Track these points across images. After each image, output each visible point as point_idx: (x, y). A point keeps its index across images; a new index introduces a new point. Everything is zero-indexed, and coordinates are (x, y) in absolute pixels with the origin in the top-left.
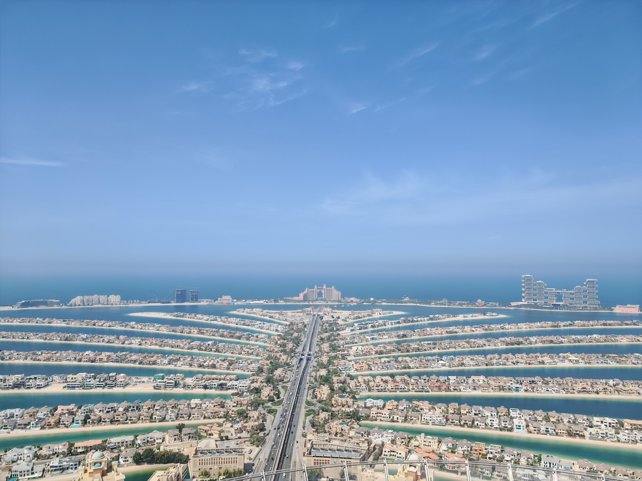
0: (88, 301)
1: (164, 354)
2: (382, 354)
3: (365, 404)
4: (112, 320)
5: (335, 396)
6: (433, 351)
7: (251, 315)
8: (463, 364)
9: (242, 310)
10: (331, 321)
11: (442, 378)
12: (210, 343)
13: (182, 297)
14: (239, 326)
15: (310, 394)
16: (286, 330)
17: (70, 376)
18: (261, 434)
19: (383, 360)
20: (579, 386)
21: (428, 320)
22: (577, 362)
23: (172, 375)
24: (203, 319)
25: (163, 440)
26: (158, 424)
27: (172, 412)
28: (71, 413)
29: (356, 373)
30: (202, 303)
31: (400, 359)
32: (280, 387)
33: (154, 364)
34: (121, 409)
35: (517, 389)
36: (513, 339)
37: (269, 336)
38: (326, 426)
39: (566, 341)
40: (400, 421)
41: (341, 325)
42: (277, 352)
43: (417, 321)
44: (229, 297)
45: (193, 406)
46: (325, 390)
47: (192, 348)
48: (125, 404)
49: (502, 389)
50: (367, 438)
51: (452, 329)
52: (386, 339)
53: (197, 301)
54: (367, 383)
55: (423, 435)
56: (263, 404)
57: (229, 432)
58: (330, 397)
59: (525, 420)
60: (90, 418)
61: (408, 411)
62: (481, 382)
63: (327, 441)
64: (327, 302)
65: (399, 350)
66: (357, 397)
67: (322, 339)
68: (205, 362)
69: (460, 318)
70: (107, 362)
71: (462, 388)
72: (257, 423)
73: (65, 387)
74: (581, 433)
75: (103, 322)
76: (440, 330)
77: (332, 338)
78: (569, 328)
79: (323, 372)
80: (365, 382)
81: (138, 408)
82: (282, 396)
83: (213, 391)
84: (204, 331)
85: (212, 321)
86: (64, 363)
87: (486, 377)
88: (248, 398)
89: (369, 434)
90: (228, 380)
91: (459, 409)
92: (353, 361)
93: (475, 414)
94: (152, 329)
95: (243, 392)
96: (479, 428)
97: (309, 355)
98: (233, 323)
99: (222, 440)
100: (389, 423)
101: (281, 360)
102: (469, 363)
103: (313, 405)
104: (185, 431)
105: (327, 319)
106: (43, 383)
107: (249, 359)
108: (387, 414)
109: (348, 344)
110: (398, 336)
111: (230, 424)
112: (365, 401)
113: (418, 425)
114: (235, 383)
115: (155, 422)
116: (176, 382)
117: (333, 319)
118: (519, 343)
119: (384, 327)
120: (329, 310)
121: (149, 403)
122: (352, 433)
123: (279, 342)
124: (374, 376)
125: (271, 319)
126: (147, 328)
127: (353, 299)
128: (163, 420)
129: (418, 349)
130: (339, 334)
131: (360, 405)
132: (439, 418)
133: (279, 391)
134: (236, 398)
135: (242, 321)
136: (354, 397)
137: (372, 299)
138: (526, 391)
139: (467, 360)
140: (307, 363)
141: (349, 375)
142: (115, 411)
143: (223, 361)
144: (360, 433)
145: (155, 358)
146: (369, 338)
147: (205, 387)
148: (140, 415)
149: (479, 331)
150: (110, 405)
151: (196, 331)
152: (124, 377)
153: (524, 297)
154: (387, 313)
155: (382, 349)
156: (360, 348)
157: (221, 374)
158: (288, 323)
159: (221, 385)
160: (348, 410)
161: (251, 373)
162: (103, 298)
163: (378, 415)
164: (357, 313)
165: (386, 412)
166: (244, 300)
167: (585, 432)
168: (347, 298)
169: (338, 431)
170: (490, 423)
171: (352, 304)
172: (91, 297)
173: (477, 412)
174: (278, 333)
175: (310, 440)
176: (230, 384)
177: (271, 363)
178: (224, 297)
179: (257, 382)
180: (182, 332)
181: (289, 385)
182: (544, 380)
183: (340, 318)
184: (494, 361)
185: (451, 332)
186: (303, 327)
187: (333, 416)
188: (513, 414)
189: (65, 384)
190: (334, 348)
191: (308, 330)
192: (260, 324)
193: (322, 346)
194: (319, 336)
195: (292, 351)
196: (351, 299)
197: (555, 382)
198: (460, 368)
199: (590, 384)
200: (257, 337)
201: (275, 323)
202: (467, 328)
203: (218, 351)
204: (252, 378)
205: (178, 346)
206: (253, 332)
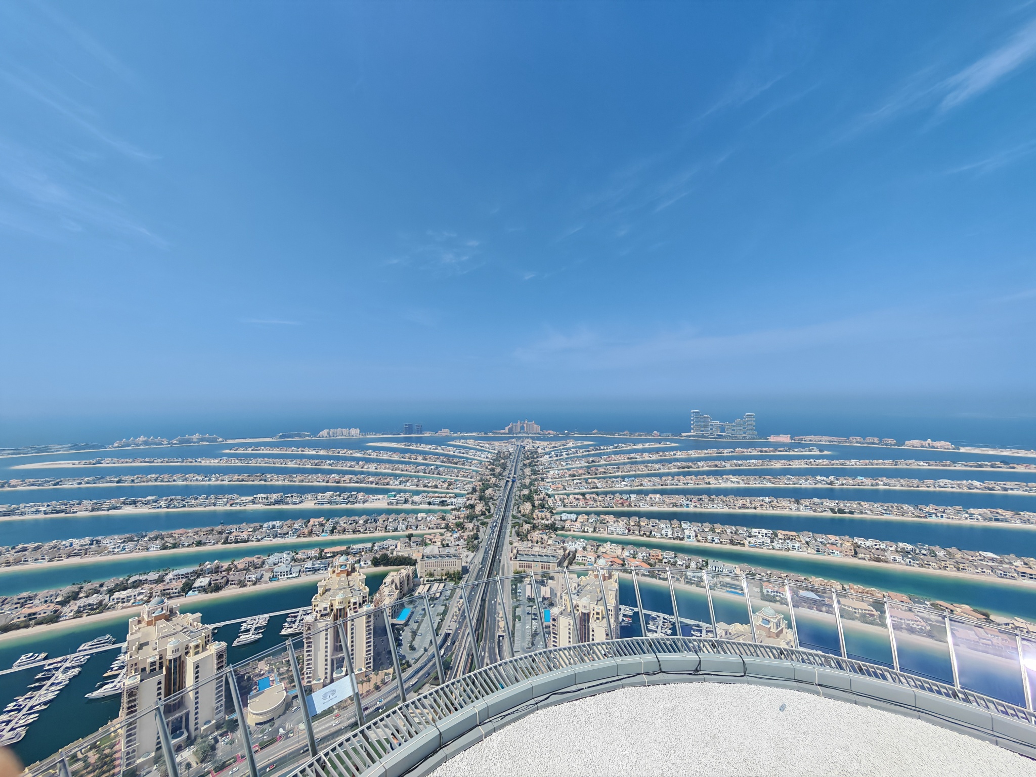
0: (333, 433)
1: (396, 476)
2: (574, 477)
3: (561, 517)
4: (353, 449)
5: (536, 511)
6: (617, 474)
7: (465, 445)
8: (642, 485)
9: (458, 440)
10: (532, 450)
11: (625, 497)
12: (432, 467)
13: (409, 430)
14: (455, 454)
15: (516, 510)
16: (495, 457)
17: (320, 495)
18: (476, 542)
19: (575, 482)
20: (740, 503)
21: (613, 448)
22: (738, 482)
23: (402, 494)
24: (427, 448)
25: (396, 547)
26: (391, 534)
27: (403, 524)
28: (321, 525)
29: (553, 492)
30: (425, 435)
31: (590, 481)
32: (490, 504)
33: (387, 485)
34: (361, 522)
35: (687, 506)
36: (684, 464)
37: (481, 462)
38: (529, 535)
39: (728, 466)
40: (590, 531)
41: (540, 453)
42: (487, 475)
43: (604, 449)
44: (447, 430)
45: (420, 519)
46: (527, 507)
47: (418, 472)
48: (364, 517)
49: (675, 505)
50: (562, 545)
51: (632, 455)
52: (578, 464)
53: (421, 433)
54: (562, 500)
55: (609, 543)
56: (477, 517)
57: (449, 540)
58: (532, 511)
59: (695, 531)
60: (336, 529)
61: (596, 523)
62: (657, 499)
63: (529, 548)
64: (529, 435)
65: (589, 473)
66: (554, 511)
67: (525, 465)
68: (429, 483)
69: (640, 446)
70: (350, 483)
71: (641, 504)
72: (472, 533)
73: (315, 504)
74: (742, 542)
75: (346, 450)
76: (623, 456)
77: (533, 464)
78: (731, 454)
79: (526, 492)
80: (560, 500)
81: (376, 521)
82: (492, 511)
83: (436, 507)
84: (428, 458)
85: (434, 449)
86: (315, 483)
87: (662, 495)
88: (465, 512)
89: (564, 542)
90: (448, 498)
91: (639, 522)
92: (550, 483)
93: (653, 526)
94: (385, 457)
95: (460, 508)
96: (655, 537)
97: (514, 478)
98: (451, 451)
99: (443, 546)
100: (581, 533)
101: (491, 482)
102: (647, 484)
103: (519, 518)
104: (413, 539)
105: (529, 448)
106: (298, 500)
107: (465, 481)
108: (579, 525)
109: (546, 468)
110: (588, 462)
111: (450, 534)
113: (605, 535)
114: (454, 500)
115: (389, 532)
116: (405, 499)
118: (688, 467)
119: (576, 455)
120: (530, 441)
121: (384, 517)
122: (550, 542)
123: (489, 467)
124: (568, 495)
125: (482, 448)
126: (381, 455)
127: (551, 432)
128: (396, 530)
129: (605, 473)
130: (538, 461)
131: (557, 519)
132: (622, 529)
133: (490, 507)
134: (455, 513)
136: (551, 512)
137: (566, 431)
138: (695, 507)
139: (645, 481)
140: (512, 485)
141: (547, 494)
142: (357, 523)
143: (443, 482)
144: (557, 542)
145: (388, 480)
146: (564, 464)
147: (429, 503)
148: (377, 526)
149: (655, 457)
150: (353, 518)
151: (421, 458)
152: (363, 496)
153: (693, 429)
154: (579, 443)
155: (574, 472)
156: (556, 472)
157: (442, 493)
158: (496, 452)
159: (443, 502)
160: (547, 522)
161: (466, 492)
162: (345, 431)
163: (572, 526)
164: (553, 443)
165: (578, 524)
166: (460, 433)
167: (745, 541)
168: (545, 431)
169: (539, 540)
170: (665, 533)
171: (550, 436)
172: (336, 430)
173: (654, 525)
174: (488, 460)
175: (515, 547)
176: (449, 501)
177: (483, 484)
178: (444, 430)
179: (471, 499)
180: (410, 459)
181: (497, 502)
182: (710, 497)
183: (539, 448)
184: (668, 482)
185: (631, 458)
186: (509, 455)
187: (534, 527)
188: (684, 526)
189: (316, 501)
190: (534, 472)
191: (513, 458)
192: (473, 452)
193: (525, 471)
194: (522, 462)
195: (500, 474)
196: (549, 431)
197: (719, 500)
198: (639, 488)
199: (748, 500)
200: (471, 463)
201: (485, 451)
202: (645, 455)
203: (440, 474)
204: (467, 496)
205: (407, 470)
206: (467, 458)
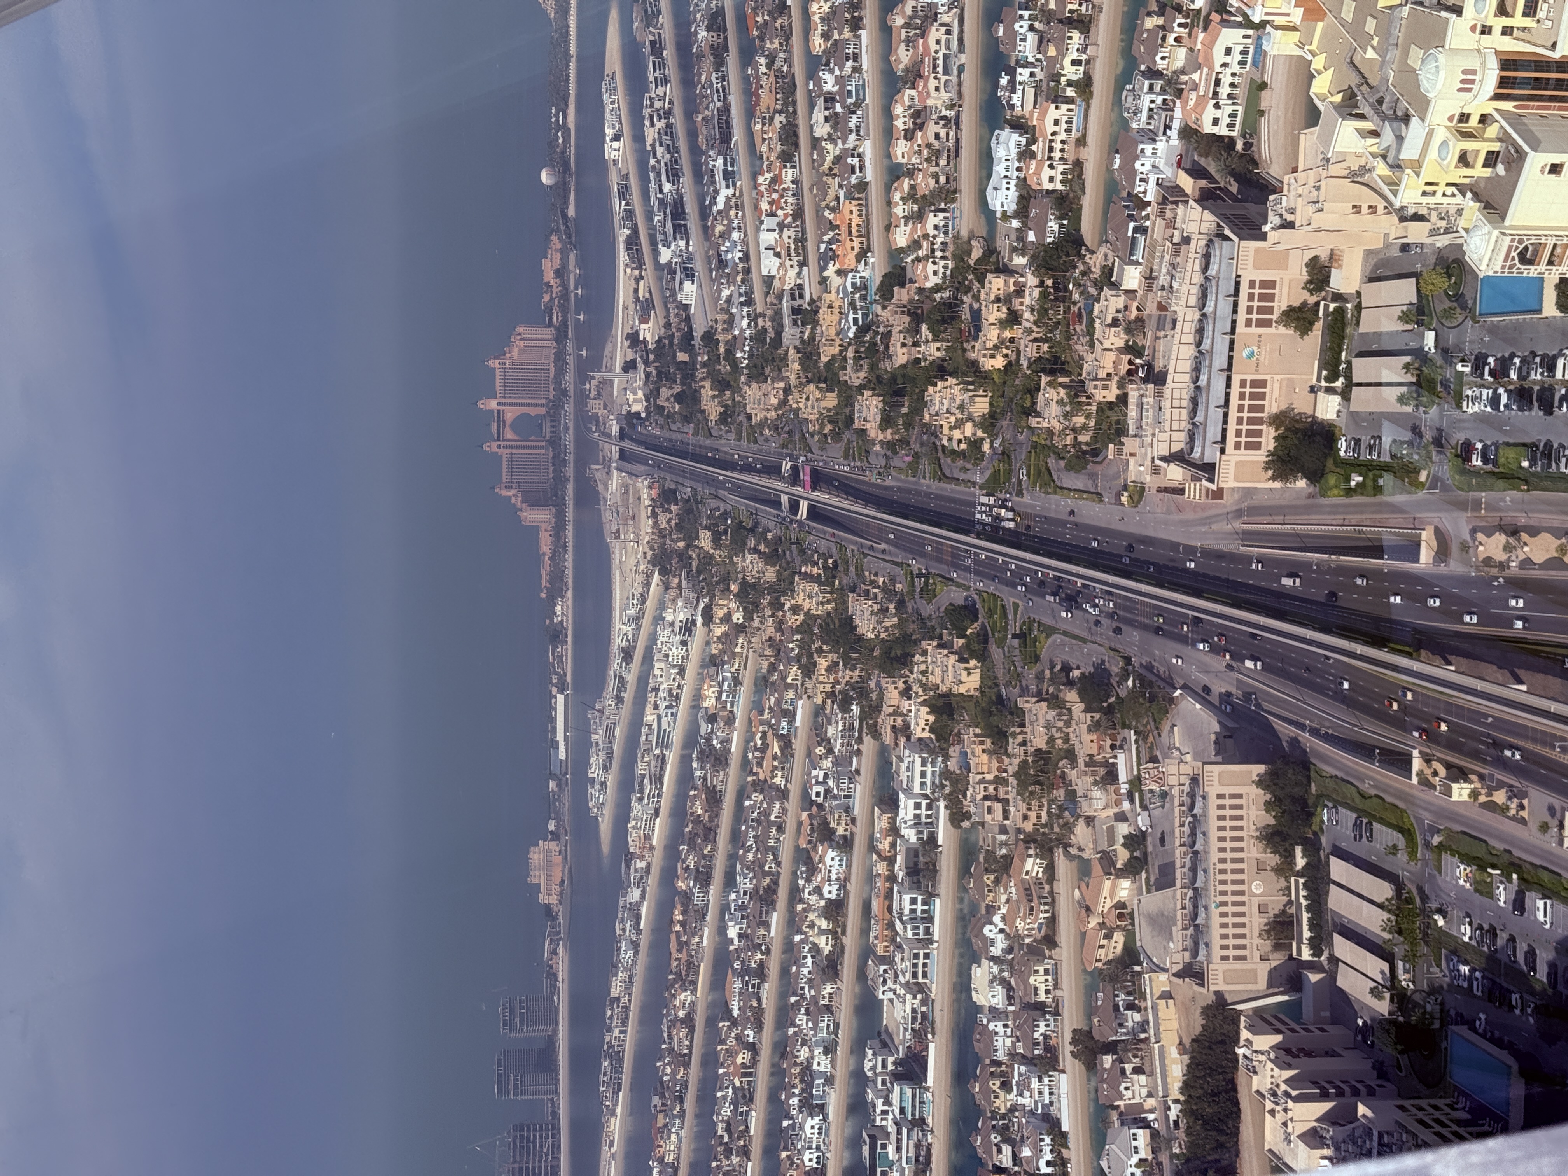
1: (778, 1136)
2: (796, 135)
3: (1009, 214)
5: (971, 355)
7: (617, 748)
9: (594, 791)
10: (648, 375)
12: (733, 932)
14: (665, 804)
15: (965, 470)
16: (684, 583)
18: (1124, 688)
19: (822, 129)
23: (870, 1096)
24: (629, 967)
25: (1142, 1119)
27: (1023, 1088)
29: (876, 256)
30: (562, 976)
31: (818, 45)
32: (929, 609)
37: (713, 662)
38: (1096, 396)
41: (668, 325)
42: (780, 626)
44: (536, 856)
45: (1001, 995)
46: (947, 403)
47: (759, 1012)
50: (1153, 208)
53: (552, 1001)
54: (919, 207)
56: (998, 684)
57: (1110, 831)
58: (975, 377)
63: (1158, 394)
64: (565, 392)
66: (978, 253)
67: (725, 417)
68: (814, 948)
72: (1078, 708)
77: (725, 368)
79: (869, 410)
80: (918, 217)
82: (966, 599)
83: (943, 909)
84: (683, 956)
85: (638, 923)
88: (971, 750)
89: (1138, 202)
90: (893, 845)
92: (825, 274)
95: (947, 774)
98: (649, 830)
100: (1095, 103)
101: (815, 607)
103: (1005, 455)
104: (1104, 1029)
105: (640, 394)
107: (807, 751)
108: (1053, 113)
109: (749, 294)
110: (719, 51)
111: (1081, 828)
112: (998, 215)
114: (907, 809)
116: (899, 1076)
117: (641, 367)
122: (1133, 277)
123: (738, 618)
125: (638, 656)
127: (549, 266)
128: (1056, 1126)
130: (707, 337)
131: (1015, 239)
133: (947, 612)
134: (972, 805)
135: (642, 791)
136: (980, 269)
137: (545, 177)
140: (832, 486)
141: (886, 292)
143: (812, 870)
144: (1134, 238)
146: (724, 193)
147: (923, 943)
151: (685, 997)
155: (772, 133)
156: (768, 238)
157: (870, 877)
158: (657, 577)
159: (913, 871)
160: (1031, 296)
161: (867, 740)
163: (1057, 155)
165: (1047, 118)
166: (552, 785)
168: (547, 297)
169: (1120, 343)
171: (575, 271)
174: (699, 621)
175: (1156, 471)
176: (910, 835)
177: (824, 652)
178: (537, 877)
179: (905, 714)
181: (921, 569)
183: (637, 333)
186: (673, 508)
187: (1056, 364)
191: (688, 483)
192: (656, 707)
193: (758, 417)
194: (714, 433)
195: (776, 554)
196: (549, 276)
200: (712, 719)
203: (772, 890)
204: (888, 737)
205: (748, 1071)
206: (691, 738)
